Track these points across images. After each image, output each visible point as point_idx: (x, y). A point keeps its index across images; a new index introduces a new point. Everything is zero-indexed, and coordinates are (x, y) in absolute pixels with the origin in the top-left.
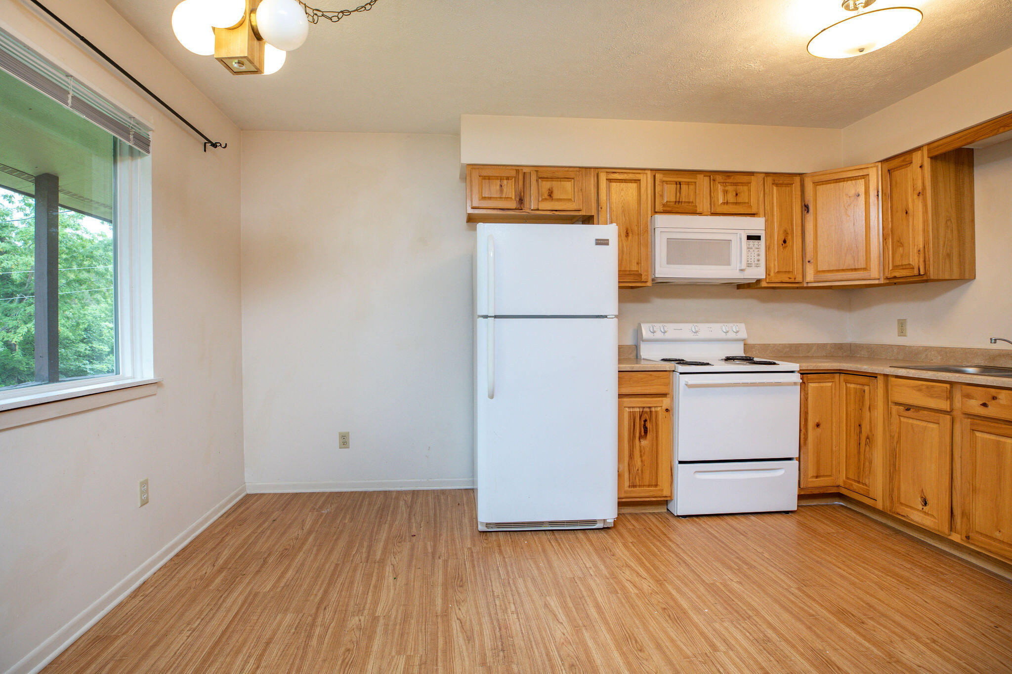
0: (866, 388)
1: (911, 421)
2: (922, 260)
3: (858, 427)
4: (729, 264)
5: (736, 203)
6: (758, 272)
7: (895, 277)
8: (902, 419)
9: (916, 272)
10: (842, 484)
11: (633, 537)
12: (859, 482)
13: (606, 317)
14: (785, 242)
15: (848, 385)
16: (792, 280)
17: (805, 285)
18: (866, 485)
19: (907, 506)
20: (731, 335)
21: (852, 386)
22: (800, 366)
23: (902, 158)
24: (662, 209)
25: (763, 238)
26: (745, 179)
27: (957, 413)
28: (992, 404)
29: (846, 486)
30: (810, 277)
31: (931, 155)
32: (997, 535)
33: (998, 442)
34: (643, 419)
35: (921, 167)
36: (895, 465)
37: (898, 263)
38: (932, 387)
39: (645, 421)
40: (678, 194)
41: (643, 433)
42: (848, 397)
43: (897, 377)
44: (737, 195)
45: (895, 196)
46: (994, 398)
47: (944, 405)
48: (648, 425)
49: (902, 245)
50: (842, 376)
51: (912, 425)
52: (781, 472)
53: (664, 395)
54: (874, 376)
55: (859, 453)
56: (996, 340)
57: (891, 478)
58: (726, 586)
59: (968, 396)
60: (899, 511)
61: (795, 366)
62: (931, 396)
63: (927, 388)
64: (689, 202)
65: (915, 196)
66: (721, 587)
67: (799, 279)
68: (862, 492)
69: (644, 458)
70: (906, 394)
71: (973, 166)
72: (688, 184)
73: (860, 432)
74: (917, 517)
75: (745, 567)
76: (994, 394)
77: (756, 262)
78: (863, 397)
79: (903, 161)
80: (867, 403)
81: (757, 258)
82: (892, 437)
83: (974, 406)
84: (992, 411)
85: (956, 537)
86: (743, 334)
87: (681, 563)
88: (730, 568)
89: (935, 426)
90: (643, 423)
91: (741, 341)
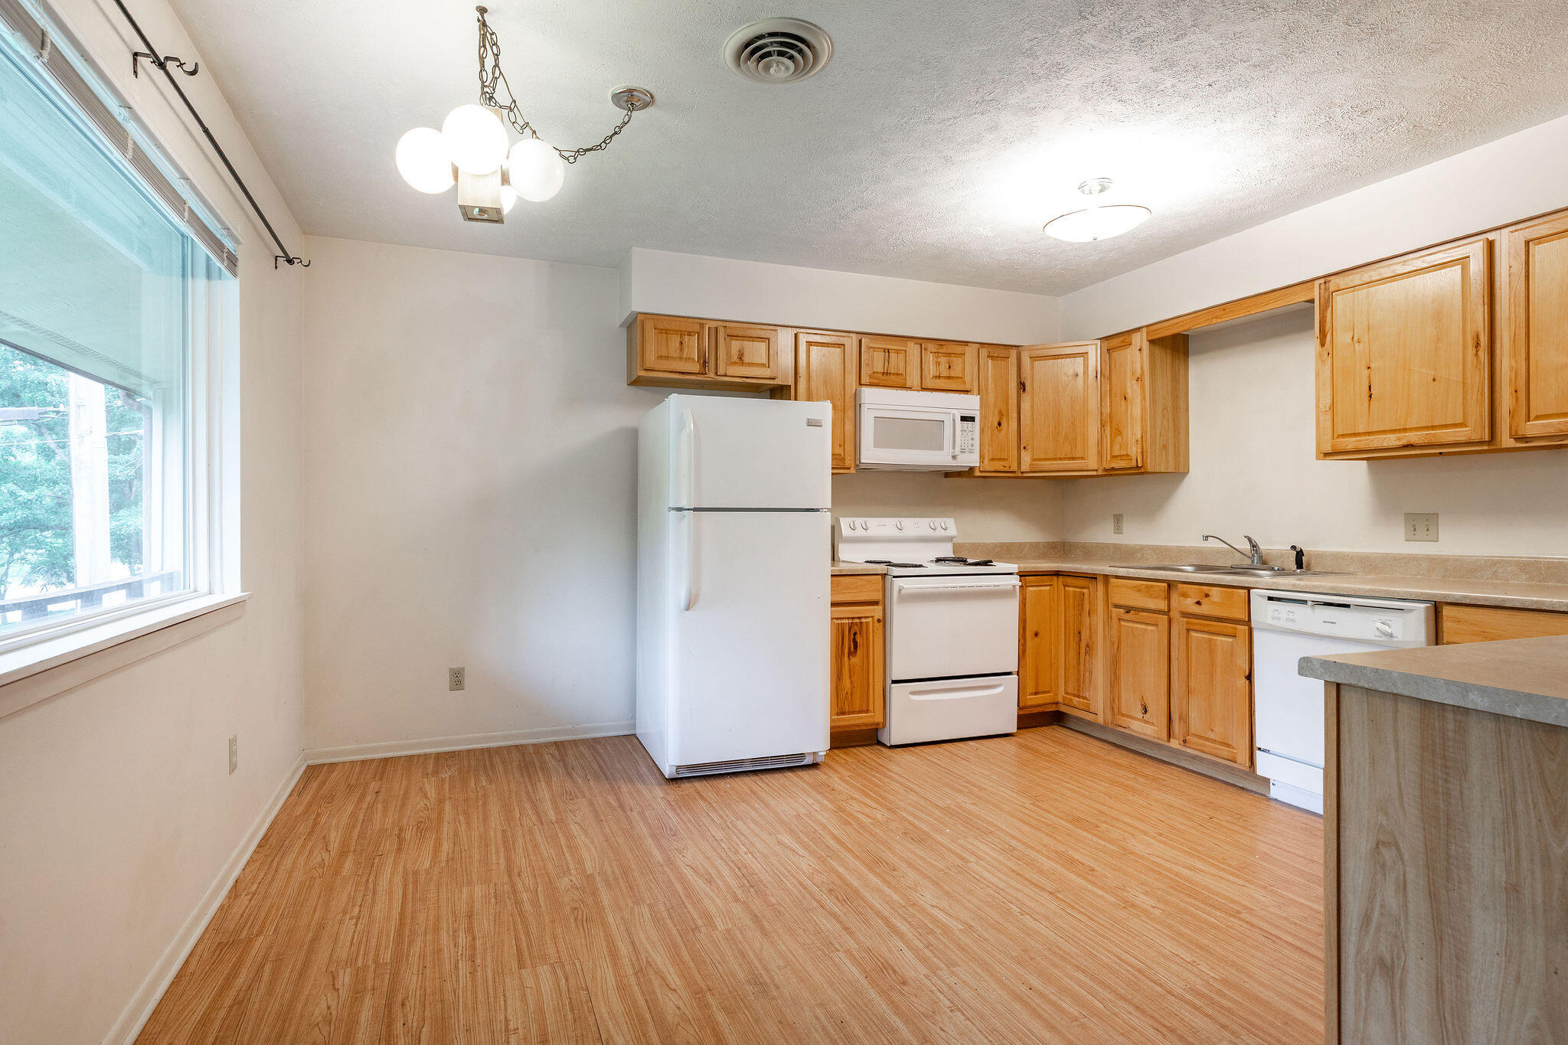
0: (1086, 591)
1: (1130, 624)
2: (1140, 451)
3: (1078, 635)
4: (941, 448)
5: (949, 378)
6: (972, 459)
7: (1113, 469)
8: (1122, 623)
9: (1134, 464)
10: (1060, 700)
11: (849, 770)
12: (1079, 697)
13: (817, 510)
14: (999, 424)
15: (1067, 589)
16: (1006, 469)
17: (1020, 475)
18: (1087, 699)
19: (1128, 716)
20: (940, 533)
21: (1071, 589)
22: (1019, 568)
23: (1121, 339)
24: (868, 381)
25: (977, 419)
26: (959, 349)
27: (1174, 614)
28: (1204, 601)
29: (1066, 702)
30: (1025, 467)
31: (1150, 338)
32: (1211, 735)
33: (1211, 640)
34: (852, 632)
35: (1140, 350)
36: (1115, 673)
37: (1117, 453)
38: (1151, 586)
39: (855, 634)
40: (886, 363)
41: (852, 649)
42: (1067, 600)
43: (1117, 577)
44: (950, 367)
45: (1114, 380)
46: (1207, 596)
47: (1162, 605)
48: (859, 639)
49: (1120, 433)
50: (1061, 579)
51: (1132, 627)
52: (999, 690)
53: (876, 603)
54: (1093, 577)
55: (1079, 663)
57: (1112, 687)
58: (961, 807)
59: (1185, 595)
60: (1120, 723)
61: (1013, 567)
62: (1151, 596)
63: (1146, 587)
64: (898, 374)
65: (1135, 382)
66: (957, 809)
67: (1014, 468)
68: (1082, 707)
69: (853, 679)
70: (1125, 595)
72: (897, 351)
73: (1080, 640)
74: (1138, 727)
75: (976, 789)
76: (1207, 592)
77: (970, 447)
78: (1083, 600)
79: (1123, 341)
80: (1087, 607)
81: (970, 442)
82: (1112, 643)
83: (1189, 605)
84: (1204, 609)
85: (1174, 744)
86: (952, 531)
87: (909, 791)
88: (961, 792)
89: (1153, 628)
90: (852, 636)
91: (950, 539)
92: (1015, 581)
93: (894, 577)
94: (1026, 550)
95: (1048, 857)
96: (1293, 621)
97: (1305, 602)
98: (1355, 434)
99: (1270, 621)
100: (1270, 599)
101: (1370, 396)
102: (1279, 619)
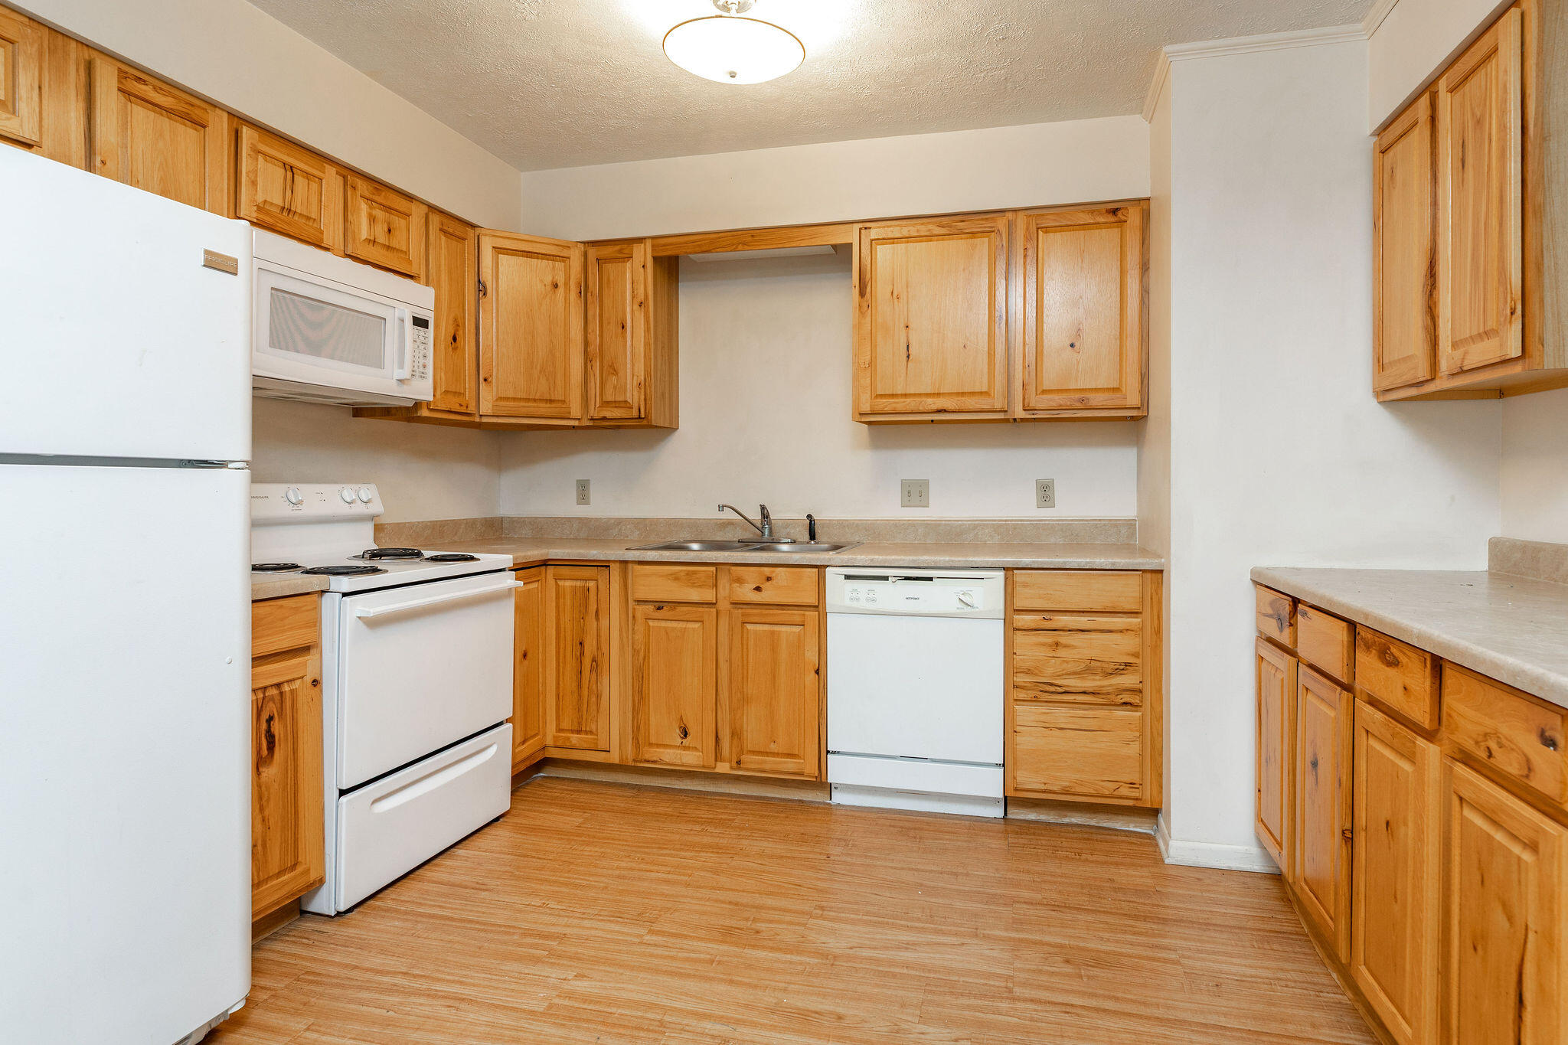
0: (591, 584)
1: (663, 624)
2: (643, 397)
3: (579, 647)
4: (379, 363)
5: (388, 248)
6: (423, 390)
7: (604, 419)
8: (651, 623)
9: (635, 414)
10: (549, 741)
12: (579, 732)
13: (221, 464)
14: (455, 339)
15: (561, 583)
16: (463, 409)
17: (477, 420)
18: (591, 732)
19: (658, 746)
20: (359, 509)
21: (568, 583)
23: (618, 248)
24: (255, 215)
25: (431, 325)
26: (401, 204)
27: (724, 605)
28: (766, 586)
29: (559, 743)
30: (486, 407)
31: (656, 254)
32: (773, 747)
33: (773, 633)
34: (265, 716)
35: (643, 266)
36: (640, 692)
37: (609, 398)
38: (694, 573)
39: (270, 719)
40: (289, 192)
41: (265, 752)
42: (561, 600)
43: (641, 563)
44: (389, 231)
45: (607, 301)
46: (769, 579)
47: (708, 595)
48: (277, 728)
49: (615, 372)
50: (551, 570)
51: (665, 628)
52: (493, 750)
53: (305, 649)
54: (605, 565)
55: (580, 686)
56: (723, 506)
57: (635, 711)
58: (570, 995)
59: (740, 581)
60: (647, 756)
62: (693, 585)
63: (687, 574)
64: (308, 218)
65: (636, 307)
66: (566, 1002)
67: (472, 409)
68: (585, 746)
70: (654, 585)
71: (677, 281)
72: (307, 175)
73: (582, 654)
74: (671, 757)
75: (554, 943)
76: (768, 575)
77: (421, 370)
78: (587, 598)
79: (620, 252)
80: (593, 607)
81: (422, 361)
82: (635, 652)
83: (746, 593)
84: (765, 596)
85: (723, 768)
86: (371, 505)
88: (537, 960)
89: (697, 625)
90: (264, 726)
91: (372, 517)
92: (509, 581)
93: (345, 595)
94: (461, 531)
95: (774, 1028)
96: (873, 600)
97: (886, 578)
98: (893, 395)
99: (848, 603)
100: (847, 577)
101: (908, 357)
102: (858, 599)
